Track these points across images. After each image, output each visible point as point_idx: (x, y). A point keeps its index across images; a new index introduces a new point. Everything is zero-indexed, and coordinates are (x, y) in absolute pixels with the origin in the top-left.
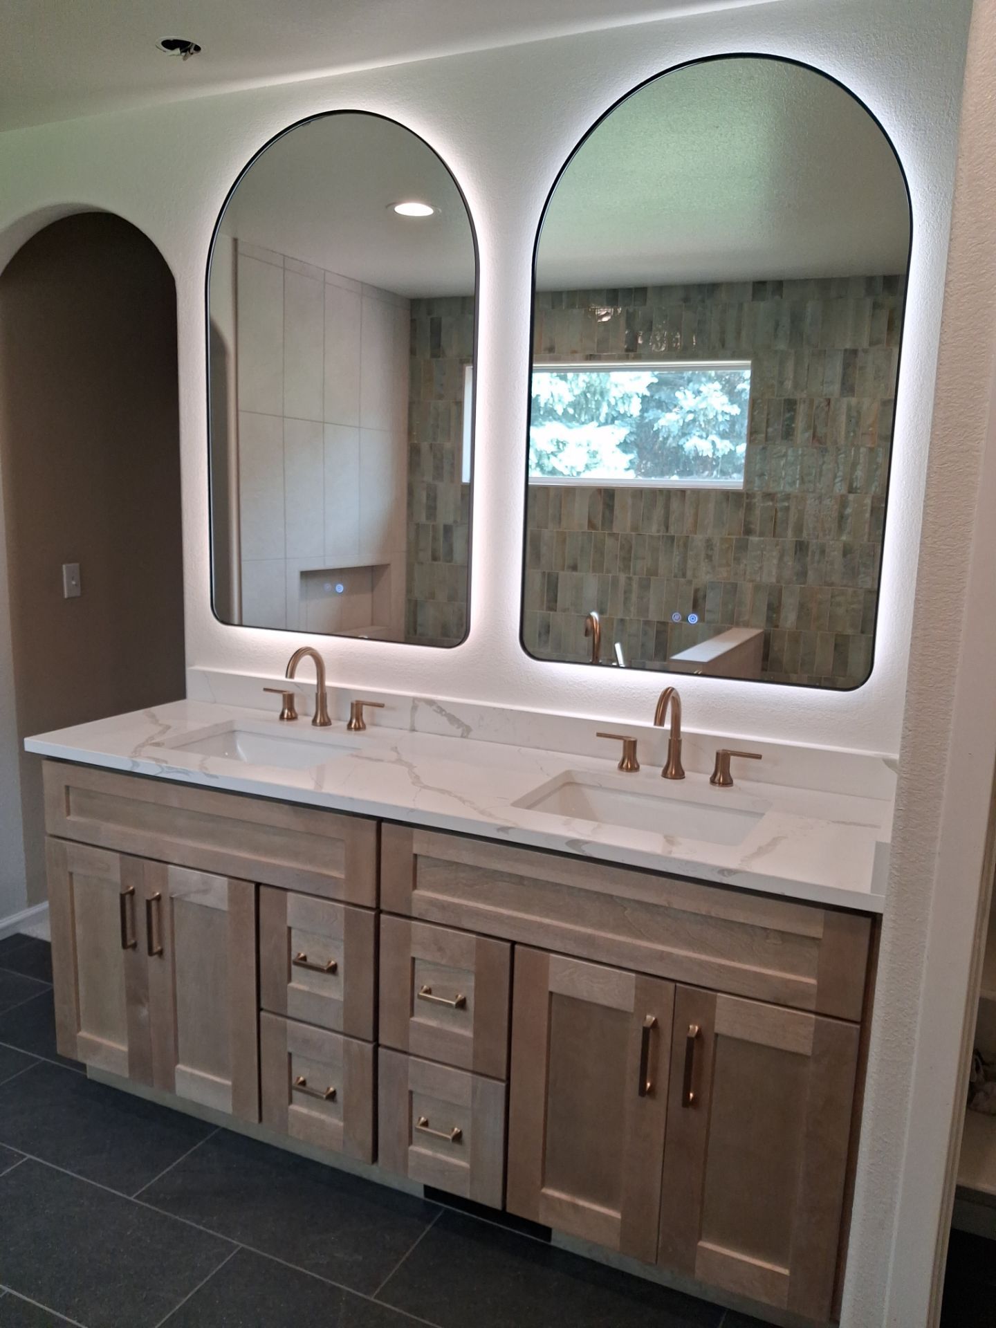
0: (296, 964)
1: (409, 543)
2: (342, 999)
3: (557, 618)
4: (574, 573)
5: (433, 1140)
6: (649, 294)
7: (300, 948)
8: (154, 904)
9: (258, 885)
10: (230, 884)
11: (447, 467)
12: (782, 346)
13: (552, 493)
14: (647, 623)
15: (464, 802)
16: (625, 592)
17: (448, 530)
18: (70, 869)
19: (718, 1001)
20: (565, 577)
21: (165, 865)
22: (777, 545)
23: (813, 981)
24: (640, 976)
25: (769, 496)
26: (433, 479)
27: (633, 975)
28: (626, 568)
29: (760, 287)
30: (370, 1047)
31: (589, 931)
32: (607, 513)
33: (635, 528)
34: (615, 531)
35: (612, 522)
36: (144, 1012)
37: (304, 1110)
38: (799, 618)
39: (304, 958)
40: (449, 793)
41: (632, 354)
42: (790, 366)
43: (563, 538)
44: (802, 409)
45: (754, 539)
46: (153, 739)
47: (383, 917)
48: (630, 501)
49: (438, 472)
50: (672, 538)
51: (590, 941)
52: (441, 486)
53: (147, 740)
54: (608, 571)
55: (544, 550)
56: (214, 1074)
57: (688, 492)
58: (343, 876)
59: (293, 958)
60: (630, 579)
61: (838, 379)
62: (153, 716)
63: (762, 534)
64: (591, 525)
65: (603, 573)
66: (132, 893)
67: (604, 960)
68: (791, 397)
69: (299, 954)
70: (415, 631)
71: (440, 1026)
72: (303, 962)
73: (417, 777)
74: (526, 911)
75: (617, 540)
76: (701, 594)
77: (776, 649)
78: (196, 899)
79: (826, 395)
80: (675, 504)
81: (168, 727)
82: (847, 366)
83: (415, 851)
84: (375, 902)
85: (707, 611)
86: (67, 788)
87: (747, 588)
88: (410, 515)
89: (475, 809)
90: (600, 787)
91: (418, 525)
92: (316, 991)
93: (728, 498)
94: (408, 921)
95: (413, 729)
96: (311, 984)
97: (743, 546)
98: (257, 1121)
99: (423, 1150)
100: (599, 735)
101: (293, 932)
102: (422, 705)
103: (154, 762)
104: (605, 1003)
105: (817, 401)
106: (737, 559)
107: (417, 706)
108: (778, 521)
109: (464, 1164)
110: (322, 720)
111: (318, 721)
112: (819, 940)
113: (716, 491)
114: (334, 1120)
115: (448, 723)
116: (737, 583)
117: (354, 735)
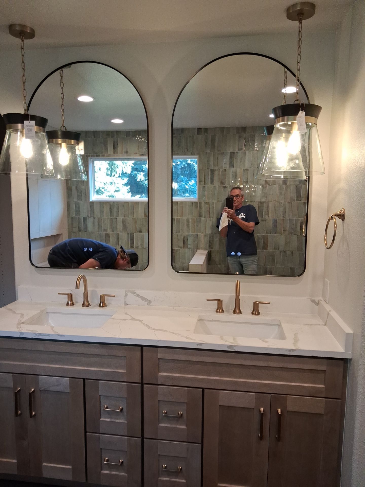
1: (69, 225)
2: (126, 422)
4: (140, 233)
5: (169, 473)
7: (105, 403)
9: (84, 380)
10: (70, 381)
11: (83, 196)
12: (208, 151)
15: (176, 334)
17: (85, 219)
19: (288, 398)
20: (137, 236)
21: (36, 376)
23: (323, 386)
24: (256, 394)
25: (206, 203)
26: (78, 200)
27: (254, 394)
29: (199, 130)
30: (140, 439)
31: (236, 380)
36: (26, 443)
37: (108, 472)
38: (220, 245)
39: (107, 408)
40: (167, 331)
42: (212, 158)
43: (135, 221)
44: (216, 173)
45: (202, 218)
46: (20, 320)
47: (145, 386)
49: (80, 198)
50: (174, 219)
51: (236, 383)
52: (81, 203)
53: (19, 322)
55: (128, 225)
56: (63, 465)
57: (179, 203)
58: (125, 371)
59: (101, 409)
61: (228, 163)
63: (205, 217)
66: (20, 390)
67: (242, 390)
68: (212, 169)
69: (105, 406)
71: (171, 426)
73: (147, 325)
74: (208, 376)
76: (185, 239)
77: (213, 256)
78: (52, 389)
79: (225, 168)
80: (174, 207)
81: (22, 314)
82: (231, 157)
83: (159, 357)
84: (141, 380)
85: (189, 244)
87: (201, 235)
88: (69, 214)
89: (181, 336)
91: (72, 218)
92: (113, 420)
93: (193, 203)
94: (157, 386)
95: (126, 304)
96: (111, 418)
97: (199, 221)
98: (84, 481)
99: (165, 479)
100: (208, 300)
101: (101, 397)
102: (129, 294)
103: (31, 332)
104: (242, 406)
105: (221, 170)
106: (197, 226)
107: (128, 294)
108: (210, 212)
109: (184, 481)
110: (86, 304)
111: (85, 305)
112: (325, 371)
113: (189, 202)
114: (123, 474)
115: (141, 300)
116: (198, 234)
117: (102, 309)
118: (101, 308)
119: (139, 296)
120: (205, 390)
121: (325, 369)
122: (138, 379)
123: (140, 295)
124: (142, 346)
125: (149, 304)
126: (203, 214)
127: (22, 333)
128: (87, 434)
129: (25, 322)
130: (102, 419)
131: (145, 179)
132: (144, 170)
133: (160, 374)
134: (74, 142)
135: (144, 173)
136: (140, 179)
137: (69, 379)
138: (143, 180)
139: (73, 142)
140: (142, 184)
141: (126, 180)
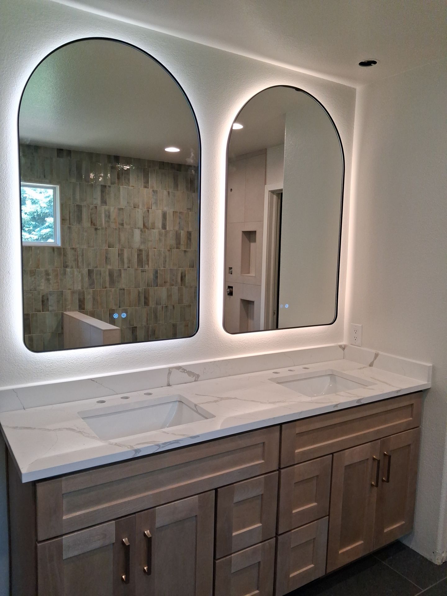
2: (260, 525)
9: (216, 490)
12: (73, 180)
19: (391, 439)
22: (80, 272)
23: (411, 419)
27: (370, 443)
29: (61, 151)
30: (274, 540)
38: (93, 304)
42: (78, 190)
44: (84, 210)
45: (68, 270)
47: (282, 471)
50: (27, 271)
51: (357, 437)
58: (263, 461)
61: (99, 198)
63: (72, 267)
67: (361, 443)
68: (79, 204)
76: (45, 299)
79: (95, 204)
80: (26, 255)
82: (102, 192)
85: (51, 306)
86: (64, 495)
87: (68, 293)
93: (54, 250)
94: (293, 467)
95: (169, 385)
105: (91, 206)
106: (61, 280)
109: (312, 566)
113: (47, 247)
115: (188, 376)
116: (62, 291)
119: (186, 371)
120: (334, 454)
121: (413, 403)
122: (276, 466)
124: (281, 424)
125: (197, 379)
126: (69, 263)
127: (137, 451)
128: (216, 562)
130: (234, 534)
133: (296, 451)
137: (198, 496)
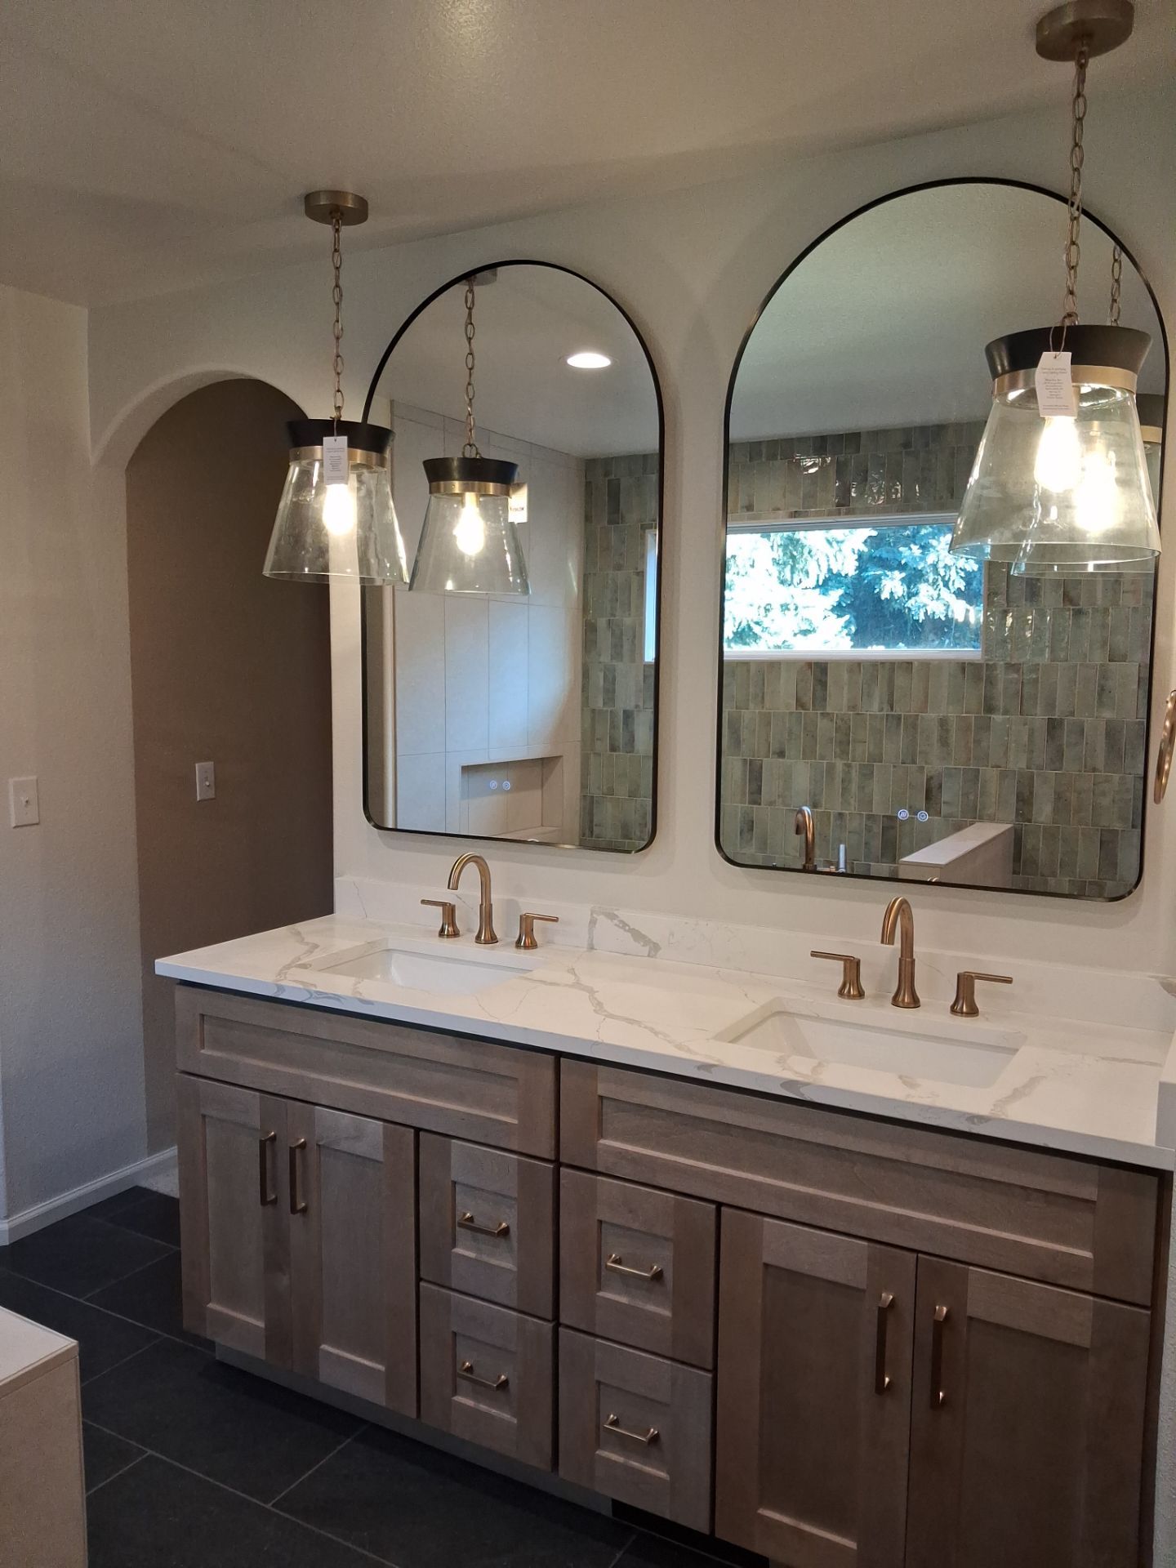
0: (461, 1225)
2: (515, 1269)
3: (761, 812)
4: (781, 760)
5: (625, 1445)
6: (863, 441)
7: (468, 1208)
8: (298, 1151)
9: (418, 1130)
10: (384, 1127)
13: (753, 669)
14: (870, 817)
15: (656, 1033)
16: (843, 781)
17: (628, 716)
18: (203, 1111)
19: (971, 1276)
20: (771, 767)
21: (312, 1106)
22: (1025, 724)
23: (1088, 1254)
24: (872, 1245)
25: (1011, 667)
26: (611, 659)
27: (865, 1243)
28: (844, 753)
30: (548, 1327)
31: (811, 1191)
32: (819, 687)
33: (853, 707)
34: (829, 710)
35: (825, 700)
36: (284, 1281)
37: (470, 1403)
38: (1056, 810)
39: (471, 1219)
40: (638, 1023)
41: (843, 509)
43: (766, 720)
45: (997, 718)
46: (300, 959)
48: (846, 676)
49: (616, 651)
50: (899, 718)
51: (812, 1201)
52: (620, 666)
53: (293, 962)
54: (822, 758)
55: (744, 734)
56: (366, 1358)
57: (916, 665)
58: (516, 1122)
59: (457, 1220)
60: (849, 766)
62: (299, 933)
63: (1006, 712)
64: (800, 704)
65: (815, 759)
66: (274, 1138)
67: (830, 1226)
69: (465, 1214)
70: (592, 832)
71: (633, 1304)
72: (469, 1224)
73: (600, 1004)
74: (734, 1167)
75: (832, 720)
76: (934, 783)
77: (1029, 847)
78: (344, 1146)
80: (900, 680)
81: (316, 946)
83: (601, 1092)
84: (553, 1152)
85: (943, 803)
86: (202, 1016)
87: (990, 774)
89: (669, 1042)
90: (817, 1018)
91: (593, 712)
92: (485, 1258)
93: (963, 669)
94: (593, 1177)
95: (591, 948)
96: (479, 1251)
97: (984, 726)
98: (414, 1415)
99: (614, 1457)
100: (814, 954)
101: (458, 1188)
102: (601, 918)
103: (301, 986)
104: (831, 1277)
106: (977, 742)
107: (597, 919)
108: (1025, 696)
109: (663, 1475)
110: (487, 937)
111: (483, 938)
112: (1094, 1202)
113: (949, 662)
114: (506, 1416)
115: (632, 940)
116: (978, 769)
117: (524, 955)
118: (522, 951)
119: (627, 928)
120: (723, 1209)
121: (1094, 1198)
122: (545, 1149)
123: (628, 926)
124: (558, 1055)
125: (653, 953)
126: (1001, 703)
127: (281, 988)
128: (422, 1284)
129: (310, 965)
130: (458, 1250)
131: (908, 593)
132: (906, 564)
133: (602, 1141)
134: (495, 489)
135: (903, 575)
136: (892, 593)
137: (381, 1123)
138: (900, 595)
139: (491, 487)
140: (899, 610)
141: (835, 595)
